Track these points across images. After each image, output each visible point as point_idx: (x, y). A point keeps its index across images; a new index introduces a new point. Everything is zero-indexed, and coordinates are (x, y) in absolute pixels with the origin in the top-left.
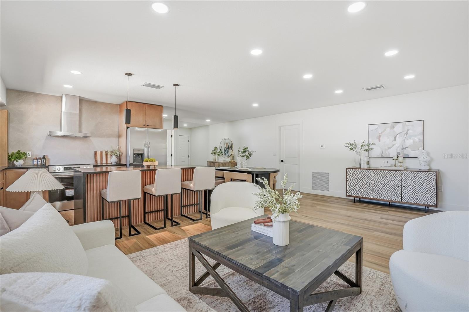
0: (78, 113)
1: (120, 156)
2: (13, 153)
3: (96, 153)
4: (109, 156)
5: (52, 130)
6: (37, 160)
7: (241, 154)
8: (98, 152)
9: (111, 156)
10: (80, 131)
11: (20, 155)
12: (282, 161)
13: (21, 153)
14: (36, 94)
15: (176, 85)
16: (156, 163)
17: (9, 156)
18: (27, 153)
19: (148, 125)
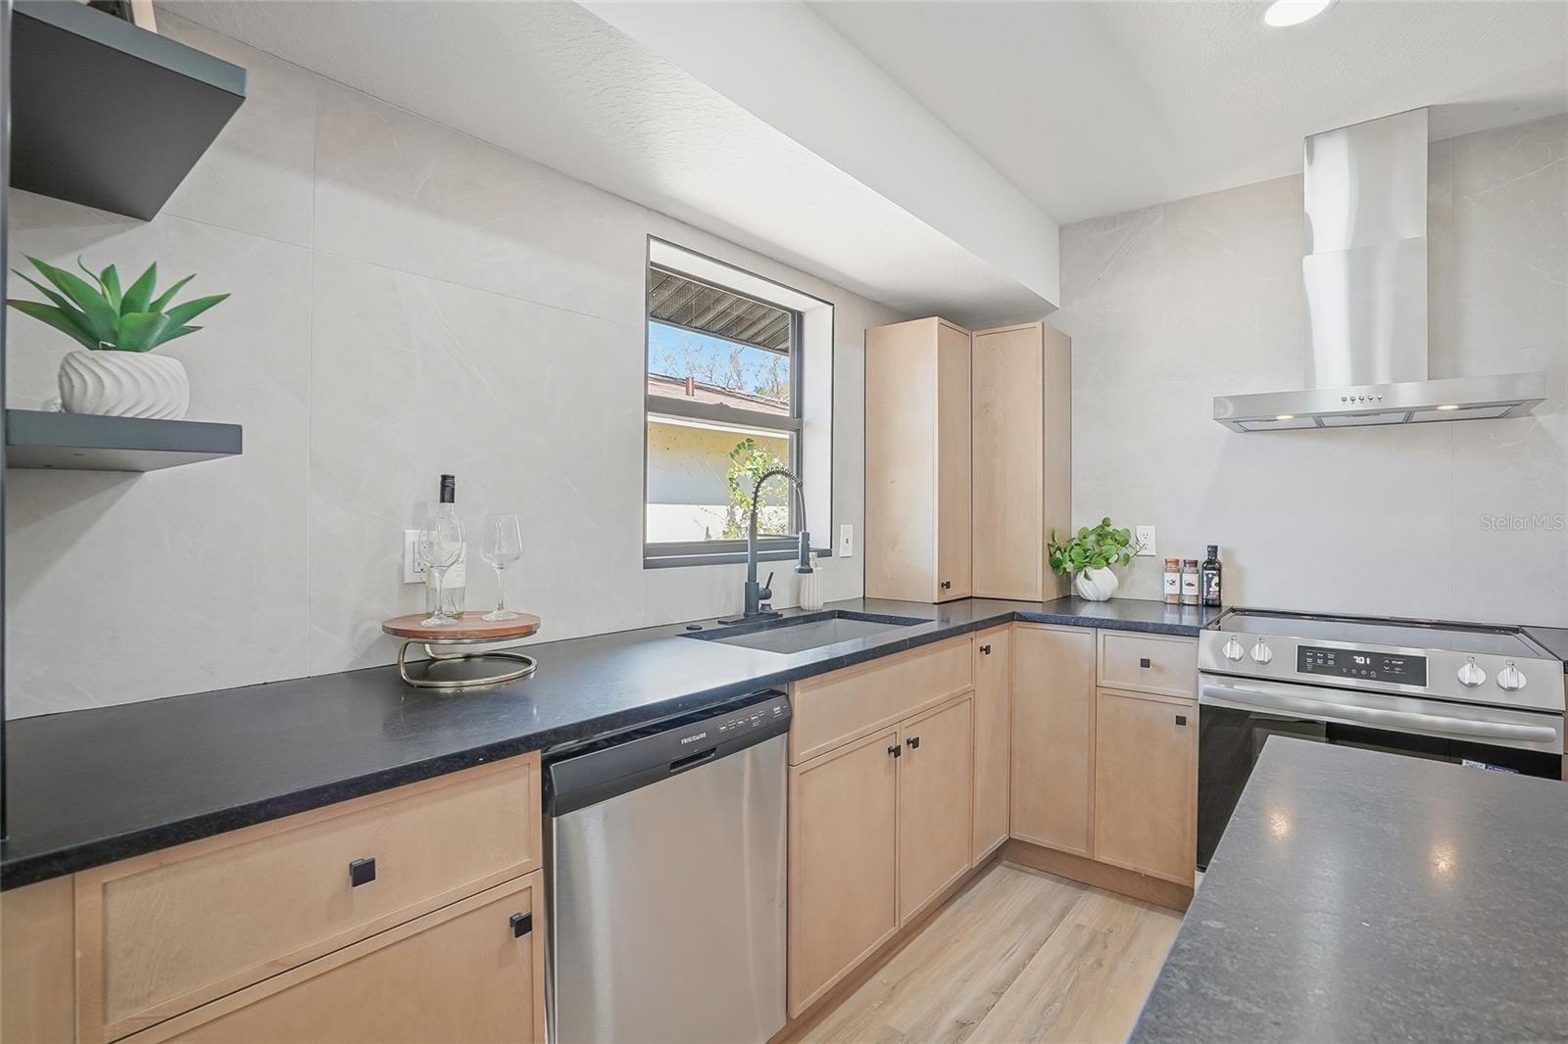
0: (1424, 235)
2: (1081, 534)
6: (1181, 571)
11: (1103, 543)
13: (1113, 535)
17: (1052, 547)
18: (1138, 528)
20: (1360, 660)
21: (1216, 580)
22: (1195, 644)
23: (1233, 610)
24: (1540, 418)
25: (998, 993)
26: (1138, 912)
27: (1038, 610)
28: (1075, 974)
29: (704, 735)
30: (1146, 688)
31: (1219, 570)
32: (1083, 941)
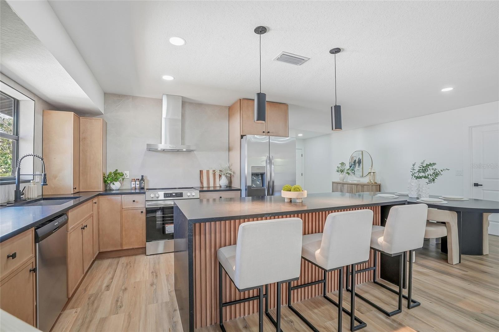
0: (181, 118)
1: (231, 177)
2: (110, 174)
3: (201, 172)
4: (217, 177)
5: (151, 142)
6: (136, 182)
7: (416, 175)
8: (203, 171)
9: (220, 176)
10: (183, 143)
11: (117, 176)
12: (476, 185)
13: (119, 173)
14: (134, 98)
15: (336, 51)
16: (305, 193)
17: (104, 177)
18: (125, 172)
19: (269, 132)
20: (173, 194)
21: (143, 183)
22: (145, 196)
23: (147, 189)
24: (195, 152)
25: (112, 278)
26: (134, 257)
27: (102, 192)
28: (127, 270)
29: (57, 223)
30: (134, 207)
31: (144, 180)
32: (125, 265)
